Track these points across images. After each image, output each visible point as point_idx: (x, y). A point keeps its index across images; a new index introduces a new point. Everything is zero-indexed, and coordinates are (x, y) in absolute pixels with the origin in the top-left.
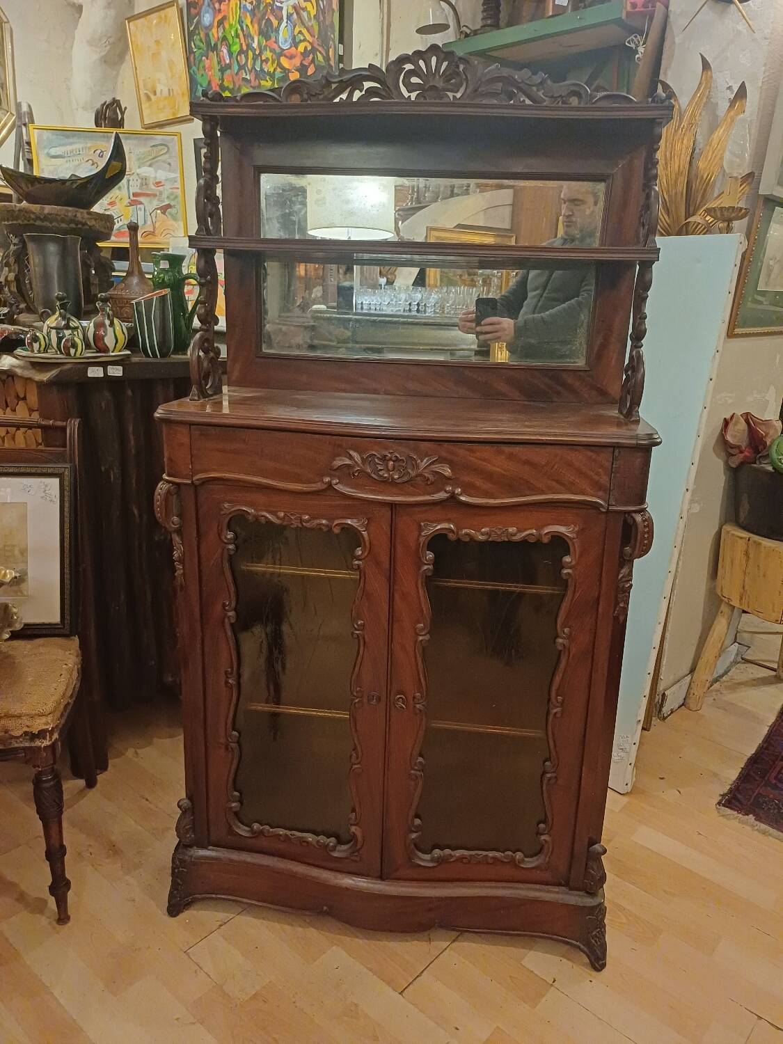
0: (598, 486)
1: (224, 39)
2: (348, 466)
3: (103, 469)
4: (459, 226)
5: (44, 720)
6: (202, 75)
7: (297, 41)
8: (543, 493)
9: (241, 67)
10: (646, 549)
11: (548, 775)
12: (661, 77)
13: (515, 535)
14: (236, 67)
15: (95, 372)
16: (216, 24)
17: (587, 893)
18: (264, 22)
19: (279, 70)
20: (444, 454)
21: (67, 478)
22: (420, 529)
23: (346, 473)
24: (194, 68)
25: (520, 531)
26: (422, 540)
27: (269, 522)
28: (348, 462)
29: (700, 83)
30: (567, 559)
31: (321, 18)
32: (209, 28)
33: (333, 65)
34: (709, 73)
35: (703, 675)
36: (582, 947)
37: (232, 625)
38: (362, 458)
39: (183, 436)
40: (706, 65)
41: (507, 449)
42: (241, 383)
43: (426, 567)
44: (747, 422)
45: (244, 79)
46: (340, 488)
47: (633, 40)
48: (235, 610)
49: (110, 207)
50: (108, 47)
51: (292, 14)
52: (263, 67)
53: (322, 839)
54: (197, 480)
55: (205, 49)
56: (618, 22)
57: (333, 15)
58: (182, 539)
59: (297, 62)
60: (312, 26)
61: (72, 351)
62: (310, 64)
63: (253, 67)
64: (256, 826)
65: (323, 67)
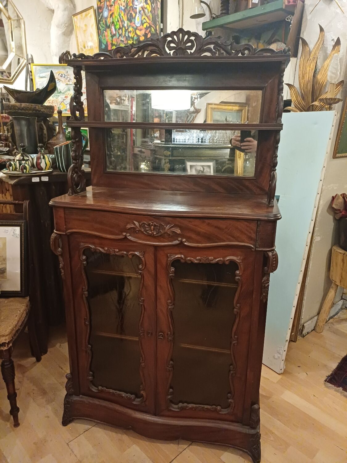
0: (251, 238)
1: (113, 23)
2: (134, 228)
3: (42, 221)
4: (222, 102)
5: (4, 338)
6: (104, 39)
7: (143, 23)
8: (224, 241)
9: (120, 35)
10: (274, 268)
11: (232, 372)
12: (301, 36)
13: (213, 260)
14: (118, 35)
15: (35, 180)
16: (109, 16)
17: (251, 427)
18: (129, 14)
19: (136, 36)
20: (177, 223)
21: (23, 227)
22: (168, 257)
23: (133, 231)
24: (101, 36)
25: (214, 258)
26: (168, 262)
27: (101, 252)
28: (133, 226)
29: (319, 38)
30: (238, 272)
31: (153, 12)
32: (106, 18)
33: (158, 33)
34: (323, 33)
35: (324, 316)
36: (249, 453)
37: (86, 297)
38: (139, 225)
39: (61, 213)
40: (322, 29)
41: (207, 221)
42: (97, 185)
43: (171, 275)
44: (344, 198)
45: (121, 40)
46: (129, 238)
47: (289, 18)
48: (87, 291)
49: (65, 98)
50: (65, 28)
51: (141, 11)
52: (129, 35)
53: (129, 395)
54: (69, 232)
55: (105, 28)
56: (281, 9)
57: (158, 10)
58: (63, 259)
59: (143, 32)
60: (149, 16)
61: (25, 171)
62: (149, 33)
63: (125, 35)
64: (100, 388)
65: (154, 34)
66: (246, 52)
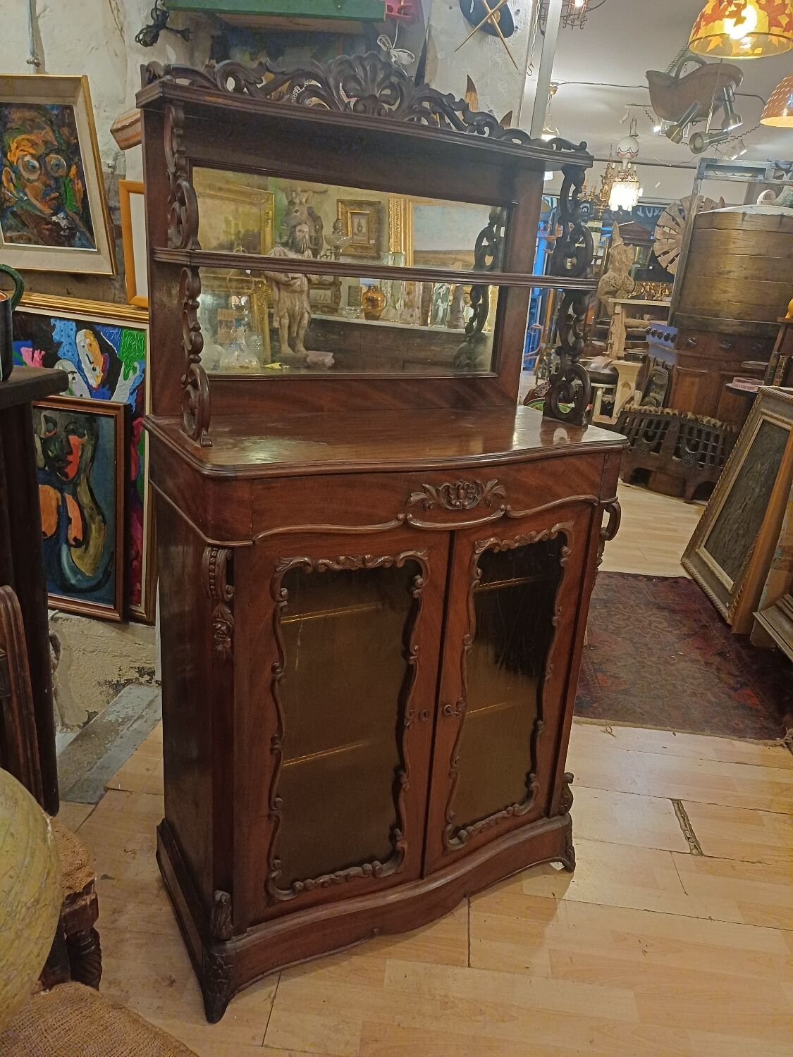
0: (593, 486)
2: (423, 500)
13: (535, 537)
17: (560, 816)
20: (502, 476)
22: (475, 548)
23: (421, 507)
25: (538, 532)
26: (476, 557)
27: (329, 569)
28: (423, 496)
30: (565, 549)
34: (474, 95)
37: (281, 688)
38: (437, 491)
39: (243, 493)
40: (471, 84)
41: (538, 465)
43: (474, 583)
46: (415, 522)
53: (366, 867)
54: (261, 538)
64: (297, 885)
66: (487, 129)
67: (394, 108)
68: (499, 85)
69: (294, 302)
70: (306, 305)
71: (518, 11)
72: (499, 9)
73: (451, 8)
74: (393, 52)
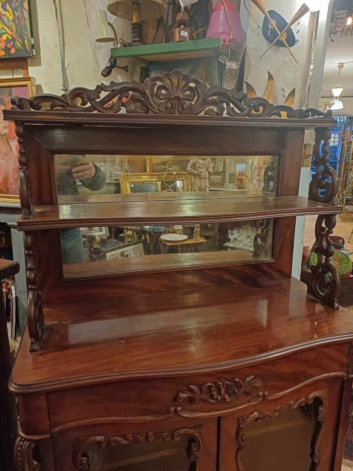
0: (342, 364)
2: (190, 397)
7: (1, 33)
13: (294, 405)
20: (258, 372)
22: (239, 422)
23: (188, 401)
25: (296, 401)
27: (119, 445)
28: (190, 394)
29: (267, 86)
30: (321, 409)
31: (17, 22)
33: (29, 50)
34: (272, 81)
40: (270, 77)
46: (182, 414)
47: (221, 58)
54: (56, 432)
59: (2, 45)
60: (11, 25)
62: (12, 47)
65: (21, 50)
67: (193, 103)
68: (288, 74)
69: (201, 183)
70: (207, 184)
71: (299, 31)
72: (286, 32)
73: (258, 35)
74: (227, 63)
